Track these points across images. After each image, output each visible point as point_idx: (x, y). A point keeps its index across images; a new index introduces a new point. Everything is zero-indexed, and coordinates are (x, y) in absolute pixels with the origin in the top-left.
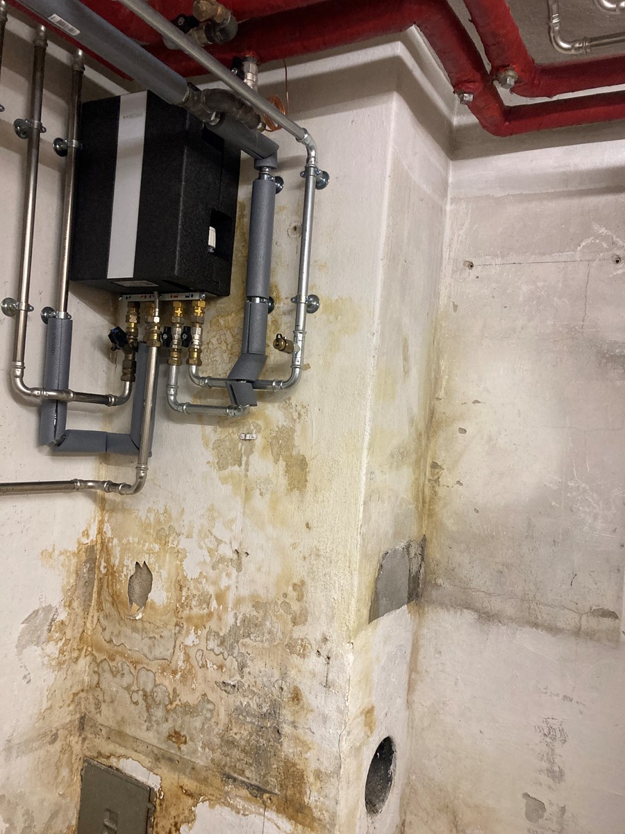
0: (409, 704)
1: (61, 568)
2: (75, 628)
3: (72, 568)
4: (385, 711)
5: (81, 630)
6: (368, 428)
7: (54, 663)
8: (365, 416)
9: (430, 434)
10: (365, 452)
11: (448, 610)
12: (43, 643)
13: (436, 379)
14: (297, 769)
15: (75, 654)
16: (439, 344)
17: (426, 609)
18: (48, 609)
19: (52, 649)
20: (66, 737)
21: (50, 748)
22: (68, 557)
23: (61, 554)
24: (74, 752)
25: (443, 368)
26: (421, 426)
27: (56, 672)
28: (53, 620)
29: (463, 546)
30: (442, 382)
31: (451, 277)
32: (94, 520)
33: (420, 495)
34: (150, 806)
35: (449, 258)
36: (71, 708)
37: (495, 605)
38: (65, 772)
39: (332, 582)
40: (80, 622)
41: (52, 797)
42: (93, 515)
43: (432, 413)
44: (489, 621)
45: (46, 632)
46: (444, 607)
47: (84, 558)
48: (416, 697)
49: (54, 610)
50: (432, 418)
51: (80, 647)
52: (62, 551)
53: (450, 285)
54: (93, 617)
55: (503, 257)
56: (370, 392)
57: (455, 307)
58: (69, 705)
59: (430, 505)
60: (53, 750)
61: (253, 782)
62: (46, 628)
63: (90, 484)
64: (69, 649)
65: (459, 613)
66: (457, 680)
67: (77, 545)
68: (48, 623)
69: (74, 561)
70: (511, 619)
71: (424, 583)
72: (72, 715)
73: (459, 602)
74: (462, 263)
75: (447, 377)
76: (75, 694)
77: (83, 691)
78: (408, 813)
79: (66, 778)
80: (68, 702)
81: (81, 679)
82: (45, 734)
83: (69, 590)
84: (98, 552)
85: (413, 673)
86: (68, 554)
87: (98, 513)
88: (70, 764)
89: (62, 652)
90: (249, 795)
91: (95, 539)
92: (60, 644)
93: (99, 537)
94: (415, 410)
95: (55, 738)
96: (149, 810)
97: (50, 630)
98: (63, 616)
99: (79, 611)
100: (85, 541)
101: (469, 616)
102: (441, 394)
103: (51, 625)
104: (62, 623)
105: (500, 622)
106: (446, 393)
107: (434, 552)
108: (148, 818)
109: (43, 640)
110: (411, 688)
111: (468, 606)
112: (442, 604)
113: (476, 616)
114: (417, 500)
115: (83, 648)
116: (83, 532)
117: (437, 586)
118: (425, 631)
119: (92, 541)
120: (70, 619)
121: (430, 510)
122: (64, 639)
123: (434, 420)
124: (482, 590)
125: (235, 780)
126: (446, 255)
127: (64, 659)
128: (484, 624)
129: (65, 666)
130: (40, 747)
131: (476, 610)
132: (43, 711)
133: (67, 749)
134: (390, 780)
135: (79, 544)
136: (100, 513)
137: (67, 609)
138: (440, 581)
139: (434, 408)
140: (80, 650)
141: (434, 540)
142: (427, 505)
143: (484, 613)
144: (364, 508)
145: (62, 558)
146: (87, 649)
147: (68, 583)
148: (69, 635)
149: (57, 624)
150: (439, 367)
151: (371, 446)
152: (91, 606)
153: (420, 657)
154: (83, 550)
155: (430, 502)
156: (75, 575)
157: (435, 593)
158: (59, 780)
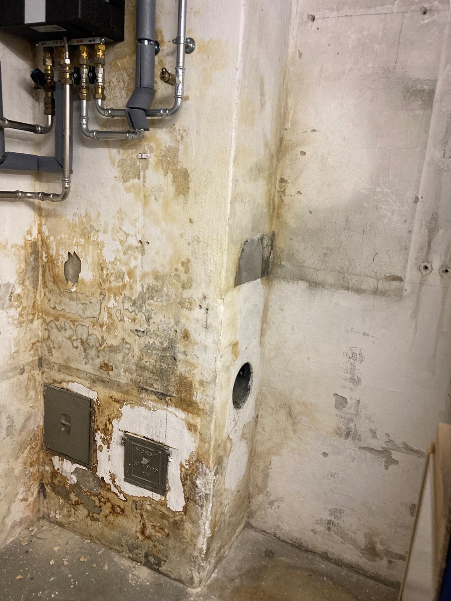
0: (261, 343)
1: (13, 257)
2: (28, 299)
3: (22, 258)
4: (245, 347)
5: (33, 301)
6: (233, 145)
7: (16, 322)
8: (231, 136)
9: (280, 157)
10: (232, 163)
11: (289, 282)
12: (7, 308)
13: (285, 114)
14: (188, 381)
15: (31, 317)
16: (287, 86)
17: (274, 282)
18: (8, 285)
19: (14, 313)
20: (30, 371)
21: (20, 377)
22: (18, 249)
23: (13, 246)
24: (37, 381)
25: (290, 105)
26: (273, 149)
27: (18, 328)
28: (12, 293)
29: (300, 238)
30: (289, 115)
31: (298, 29)
32: (35, 223)
33: (272, 202)
34: (92, 410)
35: (296, 13)
36: (32, 352)
37: (321, 277)
38: (32, 393)
39: (209, 259)
40: (32, 295)
41: (25, 408)
42: (33, 219)
43: (281, 140)
44: (316, 287)
45: (8, 302)
46: (286, 279)
47: (30, 251)
48: (266, 339)
49: (12, 286)
50: (281, 144)
51: (34, 312)
52: (13, 244)
53: (297, 35)
54: (40, 292)
55: (338, 10)
56: (235, 116)
57: (300, 54)
58: (30, 351)
59: (278, 210)
60: (23, 378)
61: (159, 391)
62: (8, 298)
63: (29, 195)
64: (25, 313)
65: (296, 283)
66: (293, 326)
67: (23, 241)
68: (9, 295)
69: (23, 252)
70: (331, 286)
71: (273, 265)
72: (33, 357)
73: (296, 276)
74: (306, 17)
75: (293, 112)
76: (34, 344)
77: (38, 341)
78: (260, 410)
79: (33, 396)
80: (29, 348)
81: (37, 334)
82: (16, 368)
83: (21, 272)
84: (40, 247)
85: (264, 324)
86: (18, 247)
87: (37, 218)
88: (35, 388)
89: (21, 315)
90: (157, 399)
91: (36, 237)
92: (19, 310)
93: (40, 235)
94: (269, 136)
95: (22, 371)
96: (91, 412)
97: (11, 300)
98: (19, 290)
99: (30, 288)
100: (29, 238)
101: (303, 285)
102: (288, 126)
103: (11, 296)
104: (19, 295)
105: (324, 288)
106: (292, 125)
107: (280, 243)
108: (90, 417)
109: (7, 306)
110: (262, 334)
111: (302, 279)
112: (284, 278)
113: (307, 285)
114: (269, 206)
115: (35, 313)
116: (28, 232)
117: (281, 266)
118: (273, 296)
119: (34, 238)
120: (24, 293)
121: (278, 213)
122: (21, 306)
123: (282, 146)
124: (312, 267)
125: (147, 390)
126: (294, 10)
127: (22, 320)
128: (312, 290)
129: (24, 325)
130: (13, 376)
131: (307, 281)
132: (12, 353)
133: (31, 379)
134: (249, 389)
135: (26, 240)
136: (38, 218)
137: (21, 286)
138: (283, 263)
139: (283, 136)
140: (34, 315)
141: (280, 235)
142: (276, 210)
143: (313, 282)
144: (231, 206)
145: (14, 250)
146: (38, 314)
147: (20, 267)
148: (24, 304)
149: (15, 295)
150: (287, 105)
151: (236, 158)
152: (38, 284)
153: (269, 314)
154: (29, 245)
155: (278, 208)
156: (24, 262)
157: (279, 271)
158: (29, 397)
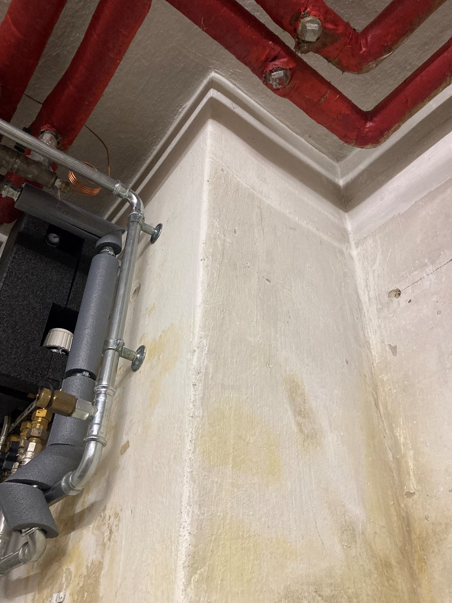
9: (415, 567)
13: (398, 462)
31: (378, 318)
35: (369, 299)
53: (379, 327)
55: (433, 263)
56: (188, 446)
57: (394, 349)
74: (386, 297)
106: (419, 481)
